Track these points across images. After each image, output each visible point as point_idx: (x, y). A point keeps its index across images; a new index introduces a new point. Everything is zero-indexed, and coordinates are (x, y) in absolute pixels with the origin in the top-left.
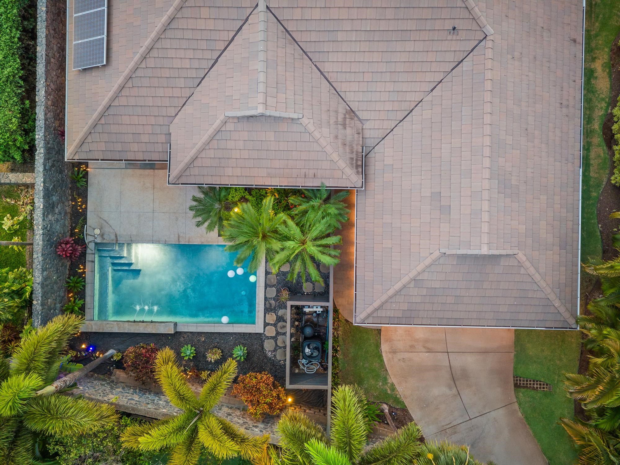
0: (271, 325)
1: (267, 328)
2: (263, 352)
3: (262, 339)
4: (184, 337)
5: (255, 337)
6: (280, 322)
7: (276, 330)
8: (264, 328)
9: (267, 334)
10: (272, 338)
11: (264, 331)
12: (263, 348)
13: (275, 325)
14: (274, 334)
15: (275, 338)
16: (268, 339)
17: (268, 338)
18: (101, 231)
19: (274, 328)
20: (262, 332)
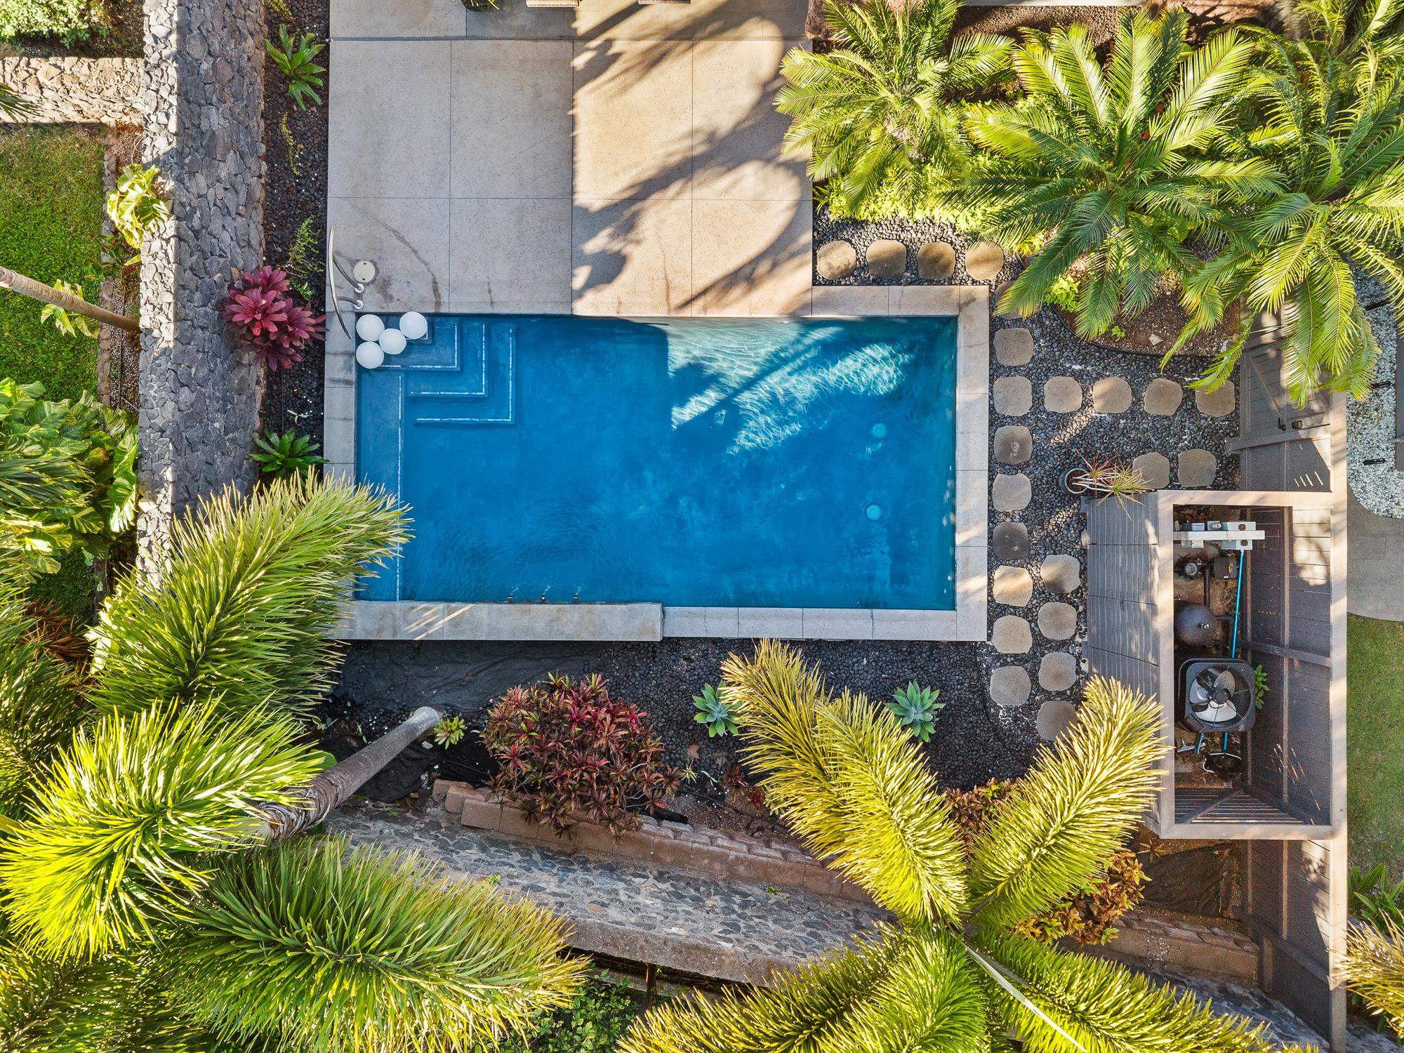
0: (1015, 611)
1: (1000, 623)
2: (987, 714)
3: (977, 665)
4: (688, 659)
5: (955, 657)
6: (1047, 600)
7: (1036, 635)
8: (990, 624)
9: (1002, 645)
10: (1018, 659)
11: (990, 636)
12: (984, 697)
13: (1028, 613)
14: (1025, 646)
15: (1029, 662)
16: (1005, 664)
17: (1002, 660)
18: (377, 270)
19: (1025, 623)
20: (984, 638)
